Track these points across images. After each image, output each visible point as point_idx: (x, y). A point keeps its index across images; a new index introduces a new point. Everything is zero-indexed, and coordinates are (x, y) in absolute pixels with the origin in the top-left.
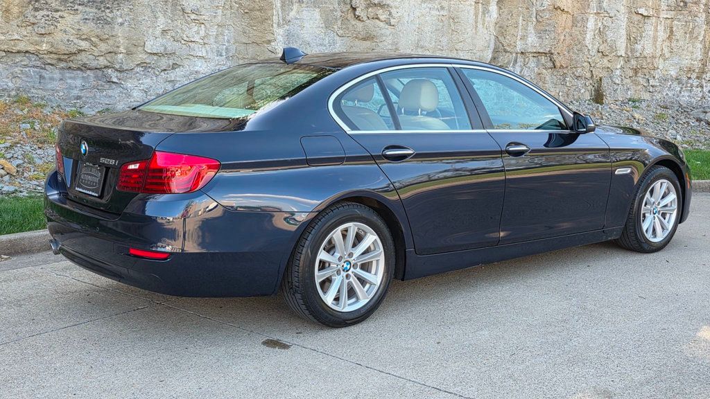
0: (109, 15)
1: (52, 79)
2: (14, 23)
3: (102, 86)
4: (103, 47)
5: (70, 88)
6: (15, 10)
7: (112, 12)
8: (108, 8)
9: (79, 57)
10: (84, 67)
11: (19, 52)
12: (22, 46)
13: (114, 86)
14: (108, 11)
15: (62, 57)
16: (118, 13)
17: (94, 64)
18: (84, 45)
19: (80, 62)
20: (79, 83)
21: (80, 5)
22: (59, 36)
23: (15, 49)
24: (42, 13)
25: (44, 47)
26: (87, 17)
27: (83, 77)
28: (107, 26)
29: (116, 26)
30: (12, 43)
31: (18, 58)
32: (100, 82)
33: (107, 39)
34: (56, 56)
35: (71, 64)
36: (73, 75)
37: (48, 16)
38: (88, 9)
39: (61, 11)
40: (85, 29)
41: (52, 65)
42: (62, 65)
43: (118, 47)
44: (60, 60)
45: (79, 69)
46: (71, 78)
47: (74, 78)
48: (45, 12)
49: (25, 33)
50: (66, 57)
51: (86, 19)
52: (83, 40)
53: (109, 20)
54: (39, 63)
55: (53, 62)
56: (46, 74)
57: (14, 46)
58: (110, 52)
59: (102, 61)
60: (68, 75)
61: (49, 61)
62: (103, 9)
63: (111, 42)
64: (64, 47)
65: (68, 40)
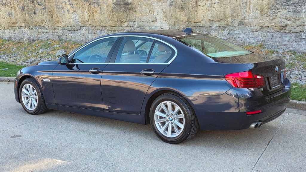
0: (299, 8)
1: (277, 37)
2: (265, 15)
3: (297, 40)
4: (298, 23)
5: (283, 41)
6: (266, 10)
7: (301, 7)
8: (300, 6)
9: (287, 28)
10: (290, 32)
11: (265, 27)
12: (266, 25)
13: (303, 40)
14: (299, 7)
15: (280, 28)
16: (304, 7)
17: (294, 30)
18: (288, 22)
19: (288, 30)
20: (287, 39)
21: (287, 6)
22: (277, 20)
23: (264, 26)
24: (272, 11)
25: (273, 24)
26: (290, 10)
27: (290, 36)
28: (298, 14)
29: (302, 13)
30: (264, 23)
31: (266, 29)
32: (297, 38)
33: (298, 19)
34: (278, 28)
35: (285, 31)
36: (286, 35)
37: (274, 12)
38: (291, 7)
39: (280, 9)
40: (288, 16)
41: (278, 31)
42: (282, 31)
43: (304, 22)
44: (280, 29)
45: (289, 33)
46: (285, 37)
47: (286, 37)
48: (274, 10)
49: (267, 19)
50: (282, 28)
51: (289, 11)
52: (289, 20)
53: (299, 11)
54: (273, 31)
55: (278, 30)
56: (275, 35)
57: (264, 24)
58: (301, 25)
59: (298, 29)
60: (284, 35)
61: (276, 30)
62: (297, 6)
63: (300, 20)
64: (279, 24)
65: (281, 21)
